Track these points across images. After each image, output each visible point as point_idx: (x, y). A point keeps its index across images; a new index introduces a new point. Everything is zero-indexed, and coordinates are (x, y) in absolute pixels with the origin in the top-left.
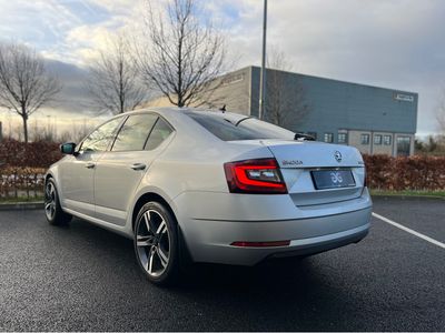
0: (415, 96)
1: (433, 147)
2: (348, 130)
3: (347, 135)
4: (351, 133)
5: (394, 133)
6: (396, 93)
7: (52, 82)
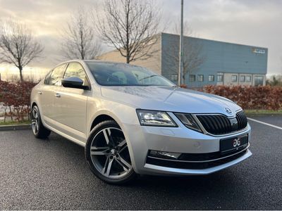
0: (266, 50)
1: (276, 82)
2: (224, 73)
3: (223, 76)
4: (225, 75)
5: (253, 74)
6: (254, 48)
7: (37, 45)
